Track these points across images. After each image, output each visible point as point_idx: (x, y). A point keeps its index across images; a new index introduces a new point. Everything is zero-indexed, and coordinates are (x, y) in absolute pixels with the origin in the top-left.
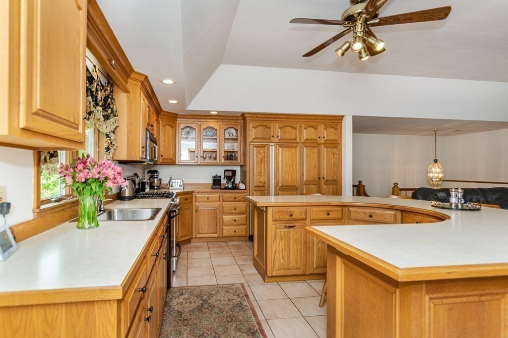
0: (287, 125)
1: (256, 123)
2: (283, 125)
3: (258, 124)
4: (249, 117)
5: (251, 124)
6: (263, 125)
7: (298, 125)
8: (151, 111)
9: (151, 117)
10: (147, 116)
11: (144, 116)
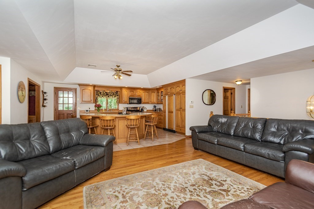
1: (164, 88)
2: (171, 87)
6: (166, 89)
7: (175, 87)
8: (135, 92)
9: (135, 93)
10: (130, 94)
11: (127, 94)
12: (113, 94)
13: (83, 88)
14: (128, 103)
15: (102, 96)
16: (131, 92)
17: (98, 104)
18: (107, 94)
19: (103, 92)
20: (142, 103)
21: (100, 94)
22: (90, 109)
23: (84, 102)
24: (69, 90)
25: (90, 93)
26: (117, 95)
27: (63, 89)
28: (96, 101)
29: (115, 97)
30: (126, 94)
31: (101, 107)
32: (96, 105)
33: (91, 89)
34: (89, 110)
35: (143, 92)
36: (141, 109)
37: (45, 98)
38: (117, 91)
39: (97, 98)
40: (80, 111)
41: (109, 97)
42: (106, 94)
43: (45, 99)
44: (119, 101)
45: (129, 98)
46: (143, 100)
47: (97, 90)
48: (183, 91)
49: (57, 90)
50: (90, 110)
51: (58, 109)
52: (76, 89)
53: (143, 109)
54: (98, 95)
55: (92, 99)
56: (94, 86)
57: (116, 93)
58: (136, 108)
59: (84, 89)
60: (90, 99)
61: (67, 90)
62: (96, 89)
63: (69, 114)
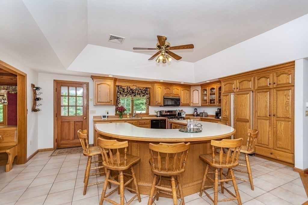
0: (244, 80)
1: (225, 83)
2: (241, 80)
3: (226, 83)
4: (222, 80)
5: (223, 83)
6: (229, 83)
7: (252, 79)
8: (171, 89)
9: (171, 91)
10: (165, 91)
11: (161, 92)
12: (141, 92)
13: (98, 81)
14: (163, 105)
15: (126, 95)
16: (167, 89)
17: (120, 106)
18: (132, 93)
19: (127, 89)
20: (181, 104)
21: (123, 92)
22: (108, 113)
23: (99, 103)
24: (78, 85)
25: (109, 90)
26: (147, 94)
27: (69, 84)
28: (117, 102)
29: (144, 96)
30: (159, 92)
31: (125, 111)
32: (117, 108)
33: (111, 83)
34: (107, 115)
35: (182, 89)
36: (178, 113)
37: (38, 97)
38: (146, 88)
39: (118, 97)
40: (94, 117)
41: (135, 95)
42: (131, 91)
43: (38, 99)
44: (149, 103)
45: (164, 98)
46: (182, 101)
47: (118, 86)
48: (278, 85)
49: (58, 84)
50: (109, 115)
51: (60, 114)
52: (88, 83)
53: (181, 113)
54: (120, 93)
55: (112, 98)
56: (115, 80)
57: (145, 90)
58: (172, 111)
59: (100, 83)
60: (109, 99)
61: (74, 85)
62: (117, 84)
63: (77, 121)
